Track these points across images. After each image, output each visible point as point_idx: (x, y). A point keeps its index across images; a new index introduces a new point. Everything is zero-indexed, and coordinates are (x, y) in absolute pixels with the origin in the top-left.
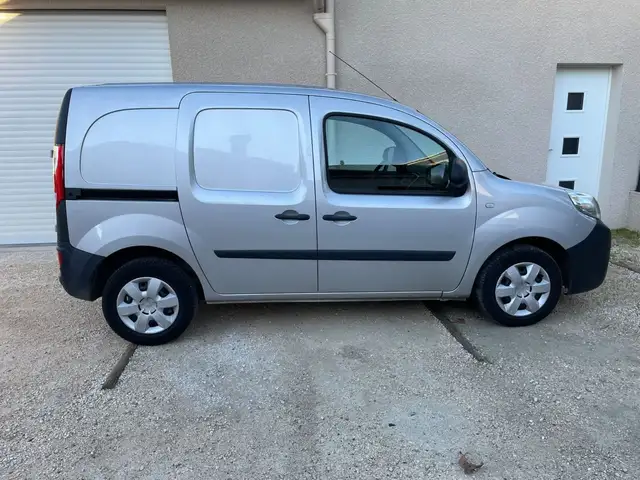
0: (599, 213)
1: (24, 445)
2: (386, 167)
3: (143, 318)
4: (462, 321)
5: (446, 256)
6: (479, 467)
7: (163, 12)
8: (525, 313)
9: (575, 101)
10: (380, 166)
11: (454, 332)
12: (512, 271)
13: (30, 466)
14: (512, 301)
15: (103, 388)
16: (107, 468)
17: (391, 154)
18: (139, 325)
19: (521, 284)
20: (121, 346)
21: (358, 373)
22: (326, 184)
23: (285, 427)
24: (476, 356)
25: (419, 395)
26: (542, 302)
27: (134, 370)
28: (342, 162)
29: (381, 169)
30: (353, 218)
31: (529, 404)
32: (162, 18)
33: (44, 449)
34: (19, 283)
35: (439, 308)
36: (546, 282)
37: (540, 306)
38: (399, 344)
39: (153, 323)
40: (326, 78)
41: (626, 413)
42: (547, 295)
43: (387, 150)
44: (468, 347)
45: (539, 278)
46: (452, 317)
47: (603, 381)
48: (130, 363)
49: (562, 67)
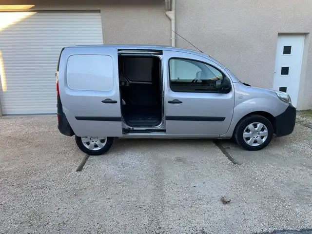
0: (291, 101)
1: (47, 191)
2: (197, 80)
3: (92, 143)
4: (229, 148)
5: (222, 119)
6: (228, 202)
7: (99, 11)
8: (257, 145)
9: (287, 50)
10: (194, 80)
11: (224, 152)
12: (251, 126)
13: (51, 198)
14: (251, 139)
15: (77, 171)
16: (81, 199)
17: (200, 74)
18: (90, 147)
19: (254, 132)
20: (83, 155)
21: (182, 167)
22: (169, 88)
23: (151, 186)
24: (233, 162)
25: (207, 176)
26: (264, 140)
27: (89, 164)
28: (178, 78)
29: (195, 81)
30: (181, 102)
31: (254, 180)
32: (99, 14)
33: (55, 192)
34: (36, 130)
35: (218, 142)
36: (266, 131)
37: (263, 142)
38: (200, 157)
39: (96, 146)
40: (171, 40)
41: (295, 185)
42: (266, 137)
43: (198, 73)
44: (230, 158)
45: (263, 129)
46: (225, 146)
47: (287, 173)
48: (87, 162)
49: (280, 34)
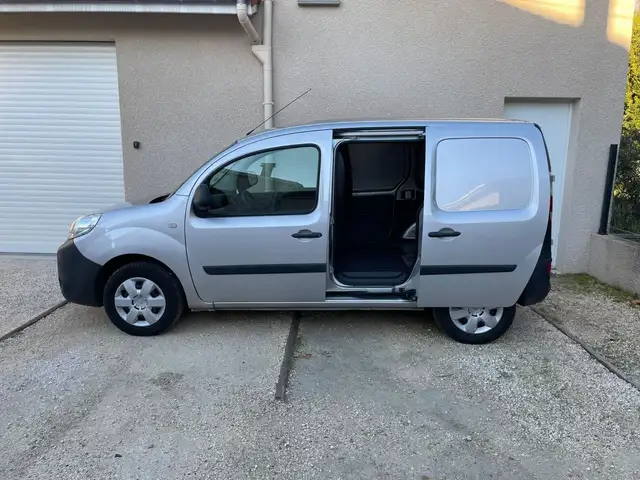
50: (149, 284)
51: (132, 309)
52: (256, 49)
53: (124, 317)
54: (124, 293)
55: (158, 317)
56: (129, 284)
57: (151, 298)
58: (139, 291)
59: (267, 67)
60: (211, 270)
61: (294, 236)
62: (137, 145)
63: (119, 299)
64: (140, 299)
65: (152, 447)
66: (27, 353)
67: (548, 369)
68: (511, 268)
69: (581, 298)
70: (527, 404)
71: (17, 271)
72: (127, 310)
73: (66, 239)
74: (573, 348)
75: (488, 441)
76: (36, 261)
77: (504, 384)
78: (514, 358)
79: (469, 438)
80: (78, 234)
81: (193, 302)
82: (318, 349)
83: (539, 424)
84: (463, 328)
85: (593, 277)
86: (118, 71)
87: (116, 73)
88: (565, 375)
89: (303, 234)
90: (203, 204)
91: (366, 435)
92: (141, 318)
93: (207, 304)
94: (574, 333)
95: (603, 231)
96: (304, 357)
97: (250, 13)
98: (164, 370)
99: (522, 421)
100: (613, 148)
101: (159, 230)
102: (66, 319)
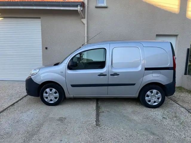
7: (40, 18)
11: (97, 115)
24: (96, 124)
40: (85, 37)
44: (97, 120)
49: (158, 35)
50: (54, 90)
51: (49, 98)
52: (82, 20)
53: (46, 100)
54: (46, 93)
55: (57, 100)
56: (48, 90)
57: (54, 94)
58: (51, 92)
59: (86, 25)
60: (73, 86)
61: (99, 75)
62: (46, 48)
63: (45, 94)
64: (51, 95)
65: (61, 141)
66: (17, 111)
67: (177, 116)
68: (134, 84)
69: (181, 94)
70: (173, 127)
71: (9, 86)
72: (47, 98)
73: (28, 76)
74: (182, 109)
75: (164, 138)
76: (15, 83)
77: (164, 120)
78: (166, 112)
79: (158, 137)
80: (32, 75)
81: (67, 95)
82: (105, 110)
83: (178, 133)
84: (149, 103)
85: (183, 88)
86: (41, 26)
87: (41, 27)
88: (182, 118)
89: (101, 75)
90: (71, 66)
91: (126, 137)
92: (51, 100)
93: (72, 96)
94: (182, 105)
95: (185, 74)
96: (102, 112)
97: (82, 9)
98: (60, 116)
99: (173, 132)
100: (188, 49)
101: (58, 74)
102: (27, 100)
